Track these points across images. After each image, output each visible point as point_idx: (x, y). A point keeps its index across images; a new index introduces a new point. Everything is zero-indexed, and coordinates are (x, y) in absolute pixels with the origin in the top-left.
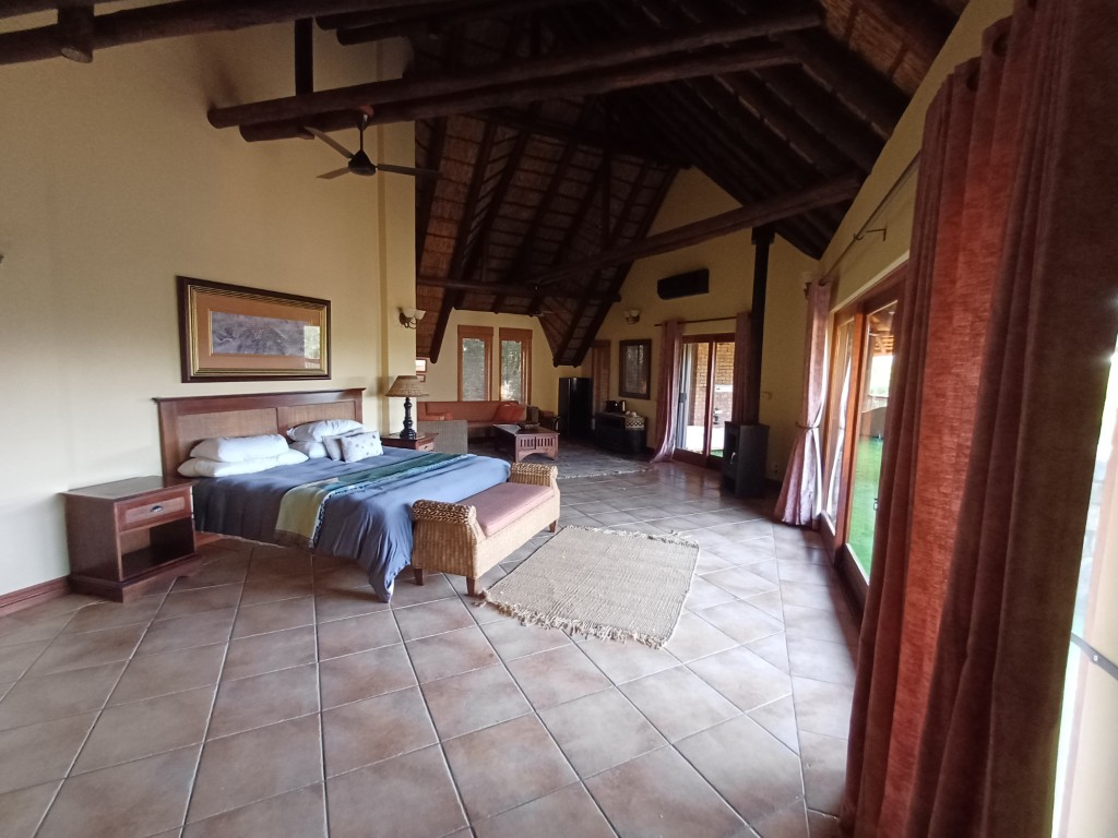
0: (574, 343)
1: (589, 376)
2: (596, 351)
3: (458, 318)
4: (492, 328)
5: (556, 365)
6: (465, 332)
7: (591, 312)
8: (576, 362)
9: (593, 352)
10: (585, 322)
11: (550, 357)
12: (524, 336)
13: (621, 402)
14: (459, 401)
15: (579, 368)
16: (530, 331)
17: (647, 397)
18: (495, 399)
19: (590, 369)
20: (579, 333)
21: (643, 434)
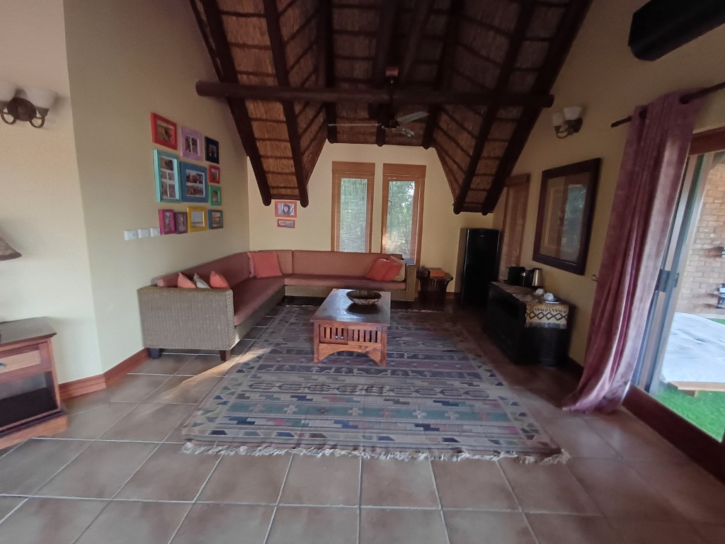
0: (481, 183)
1: (500, 228)
2: (512, 193)
3: (332, 153)
4: (373, 165)
5: (457, 211)
6: (342, 170)
7: (503, 132)
8: (486, 208)
9: (508, 193)
10: (494, 149)
11: (450, 200)
12: (416, 173)
13: (533, 271)
14: (332, 251)
15: (490, 216)
16: (424, 167)
17: (579, 267)
18: (375, 250)
19: (502, 218)
20: (487, 167)
21: (563, 336)
